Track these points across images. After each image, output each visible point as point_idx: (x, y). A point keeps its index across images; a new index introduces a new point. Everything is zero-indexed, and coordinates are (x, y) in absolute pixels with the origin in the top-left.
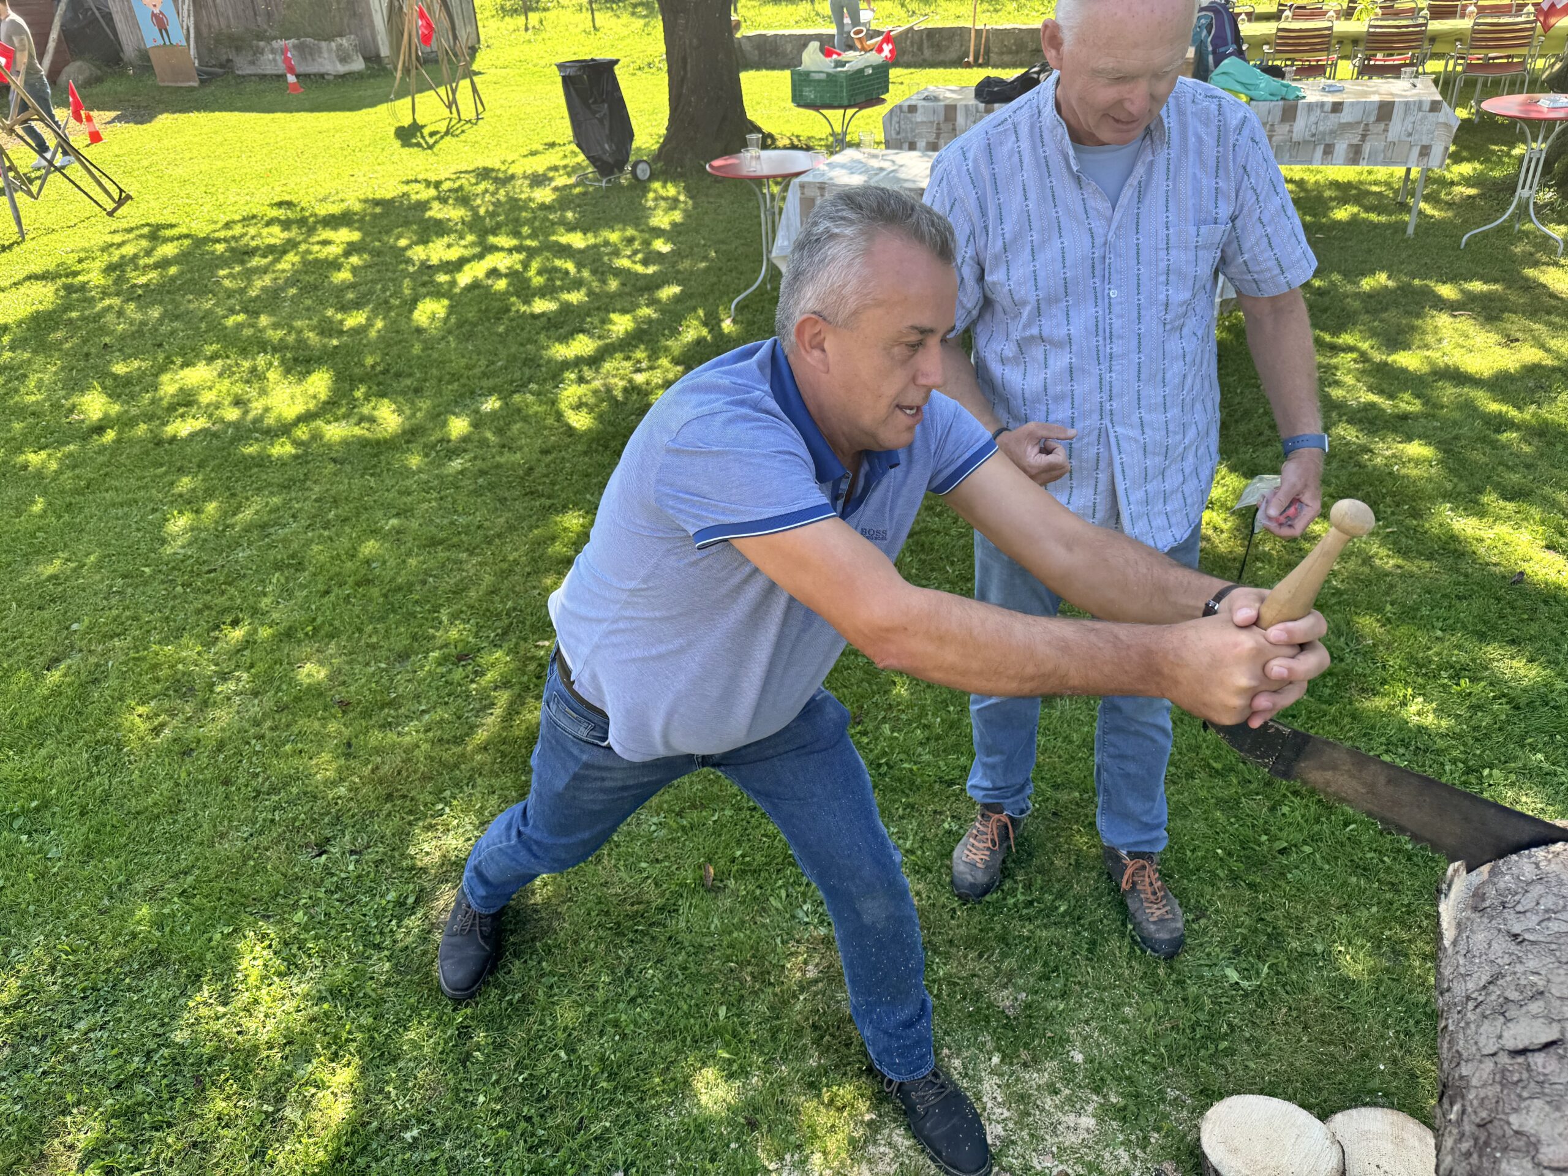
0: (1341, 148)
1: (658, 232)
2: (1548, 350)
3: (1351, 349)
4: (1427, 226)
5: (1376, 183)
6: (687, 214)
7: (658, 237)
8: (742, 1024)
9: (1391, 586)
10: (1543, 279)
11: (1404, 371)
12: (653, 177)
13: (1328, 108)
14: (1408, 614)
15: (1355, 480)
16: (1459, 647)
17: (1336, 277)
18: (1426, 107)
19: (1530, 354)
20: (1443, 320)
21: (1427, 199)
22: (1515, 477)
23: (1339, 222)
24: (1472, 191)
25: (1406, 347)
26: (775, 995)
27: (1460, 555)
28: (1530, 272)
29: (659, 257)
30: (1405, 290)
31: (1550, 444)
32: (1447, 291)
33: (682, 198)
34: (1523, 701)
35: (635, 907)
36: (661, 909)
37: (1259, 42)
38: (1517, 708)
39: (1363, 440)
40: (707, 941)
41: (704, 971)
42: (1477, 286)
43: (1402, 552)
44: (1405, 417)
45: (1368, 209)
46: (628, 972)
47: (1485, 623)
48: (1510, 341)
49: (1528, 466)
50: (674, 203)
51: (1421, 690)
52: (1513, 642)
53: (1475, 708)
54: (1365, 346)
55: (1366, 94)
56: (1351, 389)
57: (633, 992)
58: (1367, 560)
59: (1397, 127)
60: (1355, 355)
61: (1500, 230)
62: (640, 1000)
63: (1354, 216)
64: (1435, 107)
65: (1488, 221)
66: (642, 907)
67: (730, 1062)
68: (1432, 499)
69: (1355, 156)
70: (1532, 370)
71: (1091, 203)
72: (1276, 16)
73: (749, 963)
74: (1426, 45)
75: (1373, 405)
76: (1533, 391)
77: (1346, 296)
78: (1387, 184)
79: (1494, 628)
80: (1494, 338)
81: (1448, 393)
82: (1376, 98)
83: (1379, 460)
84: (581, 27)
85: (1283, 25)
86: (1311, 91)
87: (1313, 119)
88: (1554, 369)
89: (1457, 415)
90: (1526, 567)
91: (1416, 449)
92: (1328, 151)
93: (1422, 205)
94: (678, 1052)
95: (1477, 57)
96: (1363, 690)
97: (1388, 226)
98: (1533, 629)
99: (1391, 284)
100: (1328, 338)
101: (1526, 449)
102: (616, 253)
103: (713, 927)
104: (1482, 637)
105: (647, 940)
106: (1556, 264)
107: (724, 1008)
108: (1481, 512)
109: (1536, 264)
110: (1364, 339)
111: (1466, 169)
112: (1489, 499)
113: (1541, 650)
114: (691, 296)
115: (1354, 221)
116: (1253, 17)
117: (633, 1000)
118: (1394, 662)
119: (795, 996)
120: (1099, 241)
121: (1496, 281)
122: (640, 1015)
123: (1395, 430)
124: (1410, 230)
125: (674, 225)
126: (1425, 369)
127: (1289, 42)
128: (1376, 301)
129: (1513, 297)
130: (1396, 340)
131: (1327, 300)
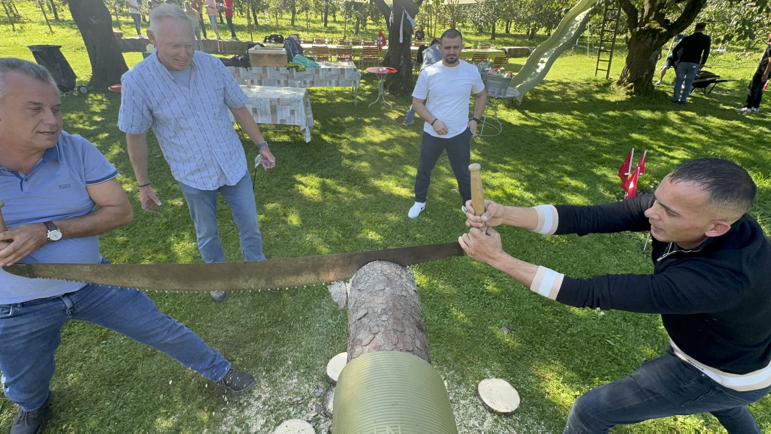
0: (333, 82)
1: (95, 113)
2: (392, 134)
3: (345, 138)
4: (360, 103)
5: (346, 91)
6: (108, 106)
7: (95, 115)
8: (170, 398)
9: (361, 203)
10: (389, 115)
11: (359, 143)
12: (89, 92)
13: (328, 70)
14: (366, 210)
15: (349, 175)
16: (379, 216)
17: (339, 118)
18: (353, 70)
19: (388, 136)
20: (367, 128)
21: (359, 95)
22: (388, 169)
23: (338, 102)
24: (370, 93)
25: (359, 136)
26: (182, 383)
27: (376, 191)
28: (386, 114)
29: (97, 123)
30: (356, 121)
31: (395, 159)
32: (367, 120)
33: (104, 100)
34: (395, 227)
35: (117, 373)
36: (129, 370)
37: (308, 50)
38: (394, 229)
39: (351, 163)
40: (151, 375)
41: (152, 385)
42: (374, 118)
43: (364, 193)
44: (360, 156)
45: (345, 98)
46: (118, 397)
47: (384, 208)
48: (383, 133)
49: (390, 166)
50: (101, 102)
51: (371, 229)
52: (391, 212)
53: (385, 231)
54: (348, 137)
55: (337, 66)
56: (346, 149)
57: (121, 404)
58: (355, 197)
59: (347, 76)
60: (346, 140)
61: (377, 103)
62: (125, 406)
63: (342, 100)
64: (355, 70)
65: (374, 101)
66: (120, 372)
67: (167, 413)
68: (369, 177)
69: (338, 85)
70: (389, 140)
71: (182, 88)
72: (311, 42)
73: (170, 376)
74: (353, 52)
75: (352, 153)
76: (389, 146)
77: (342, 123)
78: (349, 91)
79: (387, 209)
80: (379, 132)
81: (371, 148)
82: (339, 67)
83: (355, 169)
84: (44, 31)
85: (314, 45)
86: (322, 65)
87: (324, 73)
88: (394, 139)
89: (373, 154)
90: (392, 192)
91: (364, 164)
92: (330, 82)
93: (358, 97)
94: (144, 418)
95: (366, 57)
96: (357, 233)
97: (350, 103)
98: (395, 208)
99: (353, 119)
100: (338, 135)
101: (390, 161)
102: (75, 122)
103: (153, 369)
104: (384, 212)
105: (125, 383)
106: (391, 112)
107: (162, 395)
108: (380, 178)
109: (387, 112)
110: (348, 135)
111: (368, 87)
112: (383, 175)
113: (398, 213)
114: (113, 137)
115: (342, 102)
116: (305, 42)
117: (122, 407)
118: (364, 223)
119: (190, 380)
120: (188, 99)
121: (378, 117)
122: (125, 411)
123: (358, 160)
124: (356, 104)
125: (103, 110)
126: (364, 142)
127: (316, 50)
128: (350, 124)
129: (383, 120)
130: (356, 135)
131: (337, 125)
